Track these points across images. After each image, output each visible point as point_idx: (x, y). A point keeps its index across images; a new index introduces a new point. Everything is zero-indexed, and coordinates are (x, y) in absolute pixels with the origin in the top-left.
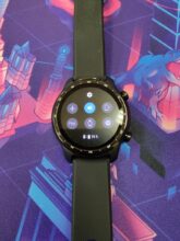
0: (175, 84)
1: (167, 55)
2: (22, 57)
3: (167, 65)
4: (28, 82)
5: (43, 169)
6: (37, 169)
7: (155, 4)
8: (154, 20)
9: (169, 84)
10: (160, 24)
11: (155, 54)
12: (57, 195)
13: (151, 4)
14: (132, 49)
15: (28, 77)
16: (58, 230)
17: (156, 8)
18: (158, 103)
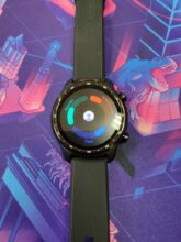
0: (156, 90)
1: (153, 61)
2: (15, 48)
3: (152, 71)
4: (16, 72)
5: (19, 157)
6: (14, 155)
7: (149, 11)
8: (146, 26)
9: (151, 89)
10: (151, 30)
11: (142, 58)
12: (29, 182)
13: (145, 11)
14: (121, 52)
16: (25, 215)
17: (149, 14)
18: (138, 106)
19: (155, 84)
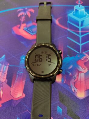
0: (82, 72)
2: (2, 63)
3: (77, 62)
4: (5, 77)
7: (68, 29)
8: (68, 38)
9: (79, 72)
11: (71, 56)
13: (66, 30)
15: (6, 75)
18: (75, 83)
19: (81, 69)
